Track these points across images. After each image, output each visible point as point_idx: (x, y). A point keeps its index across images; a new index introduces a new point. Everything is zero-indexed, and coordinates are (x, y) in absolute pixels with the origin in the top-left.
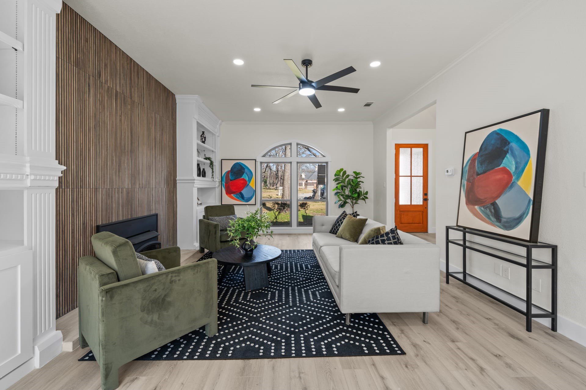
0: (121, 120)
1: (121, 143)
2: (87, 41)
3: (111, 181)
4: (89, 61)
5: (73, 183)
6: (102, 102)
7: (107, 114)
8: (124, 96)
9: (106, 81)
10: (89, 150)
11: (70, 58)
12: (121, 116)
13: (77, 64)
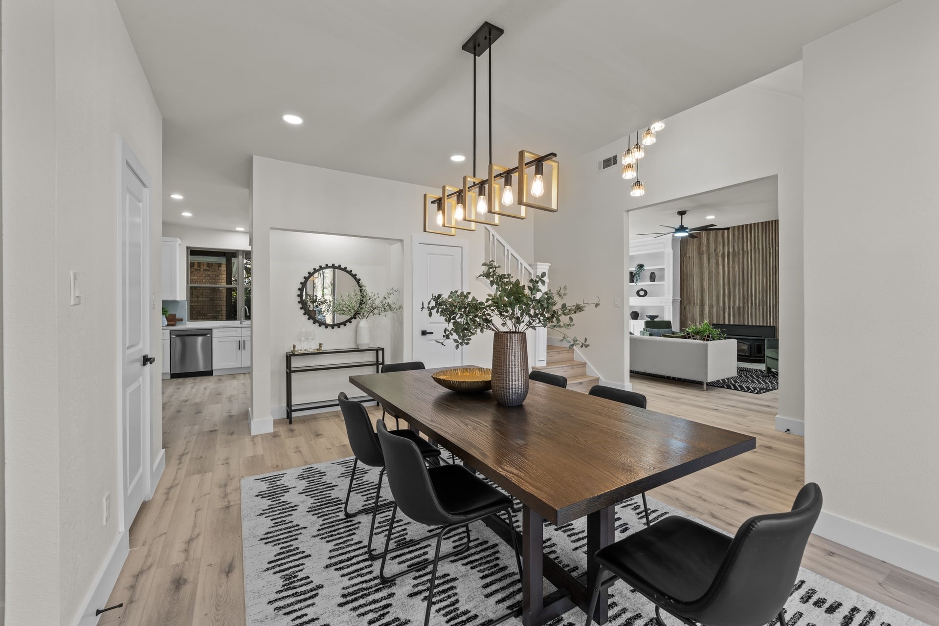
0: (732, 267)
1: (732, 281)
2: (708, 239)
3: (724, 302)
4: (709, 248)
5: (700, 303)
6: (717, 264)
7: (721, 267)
8: (735, 253)
9: (720, 251)
10: (709, 288)
11: (699, 252)
12: (732, 264)
13: (703, 253)
